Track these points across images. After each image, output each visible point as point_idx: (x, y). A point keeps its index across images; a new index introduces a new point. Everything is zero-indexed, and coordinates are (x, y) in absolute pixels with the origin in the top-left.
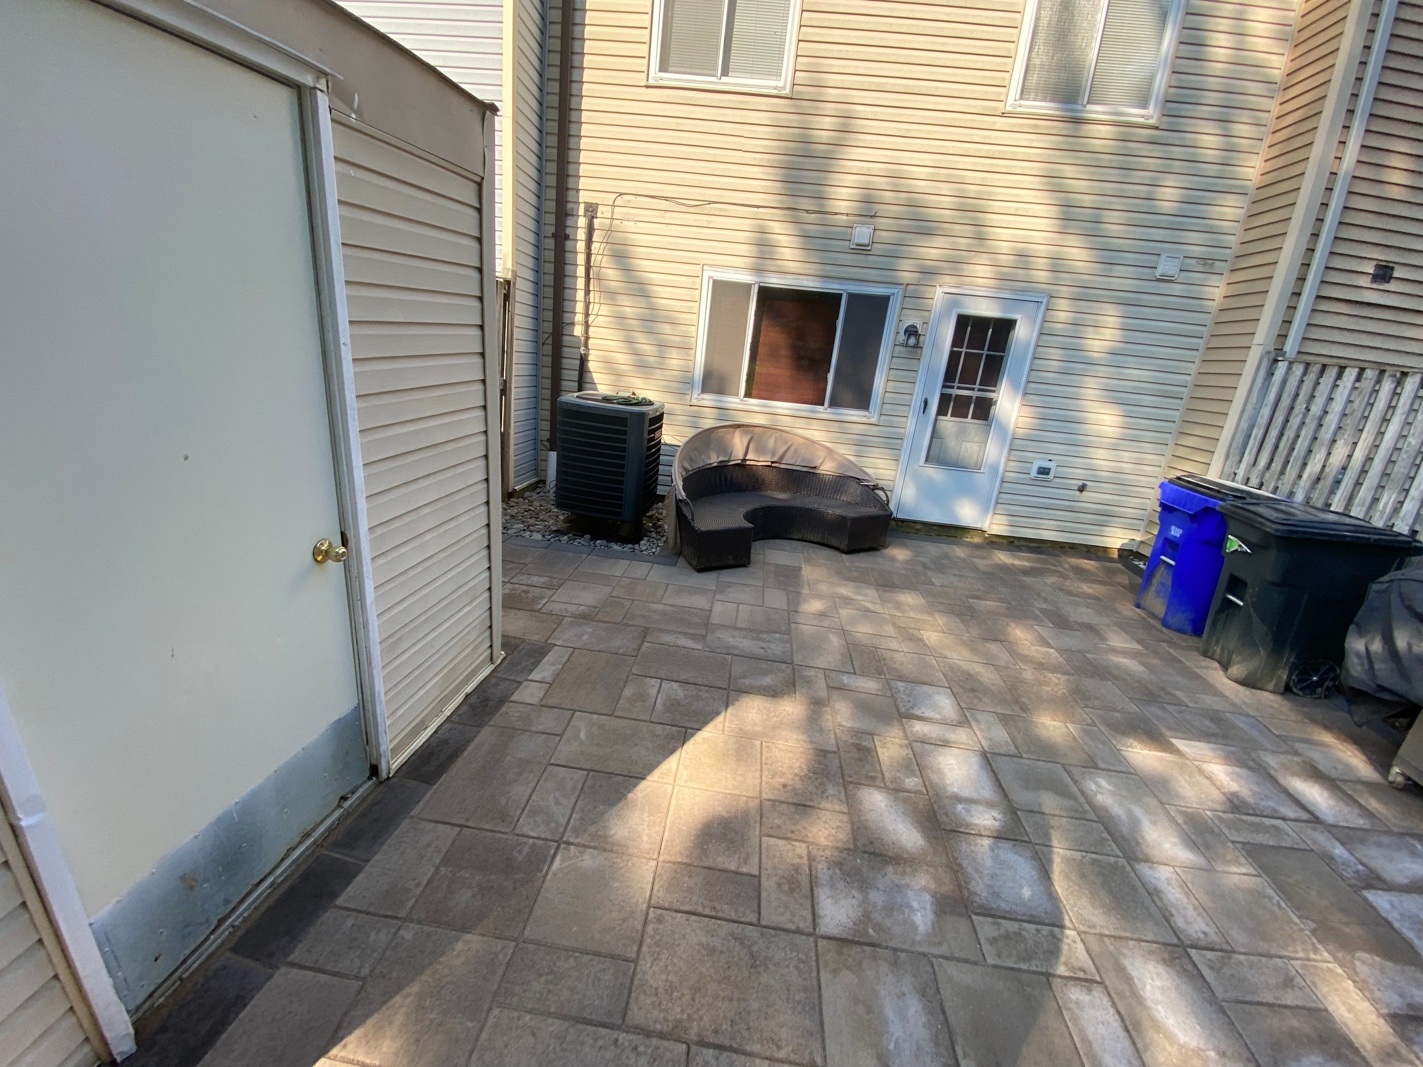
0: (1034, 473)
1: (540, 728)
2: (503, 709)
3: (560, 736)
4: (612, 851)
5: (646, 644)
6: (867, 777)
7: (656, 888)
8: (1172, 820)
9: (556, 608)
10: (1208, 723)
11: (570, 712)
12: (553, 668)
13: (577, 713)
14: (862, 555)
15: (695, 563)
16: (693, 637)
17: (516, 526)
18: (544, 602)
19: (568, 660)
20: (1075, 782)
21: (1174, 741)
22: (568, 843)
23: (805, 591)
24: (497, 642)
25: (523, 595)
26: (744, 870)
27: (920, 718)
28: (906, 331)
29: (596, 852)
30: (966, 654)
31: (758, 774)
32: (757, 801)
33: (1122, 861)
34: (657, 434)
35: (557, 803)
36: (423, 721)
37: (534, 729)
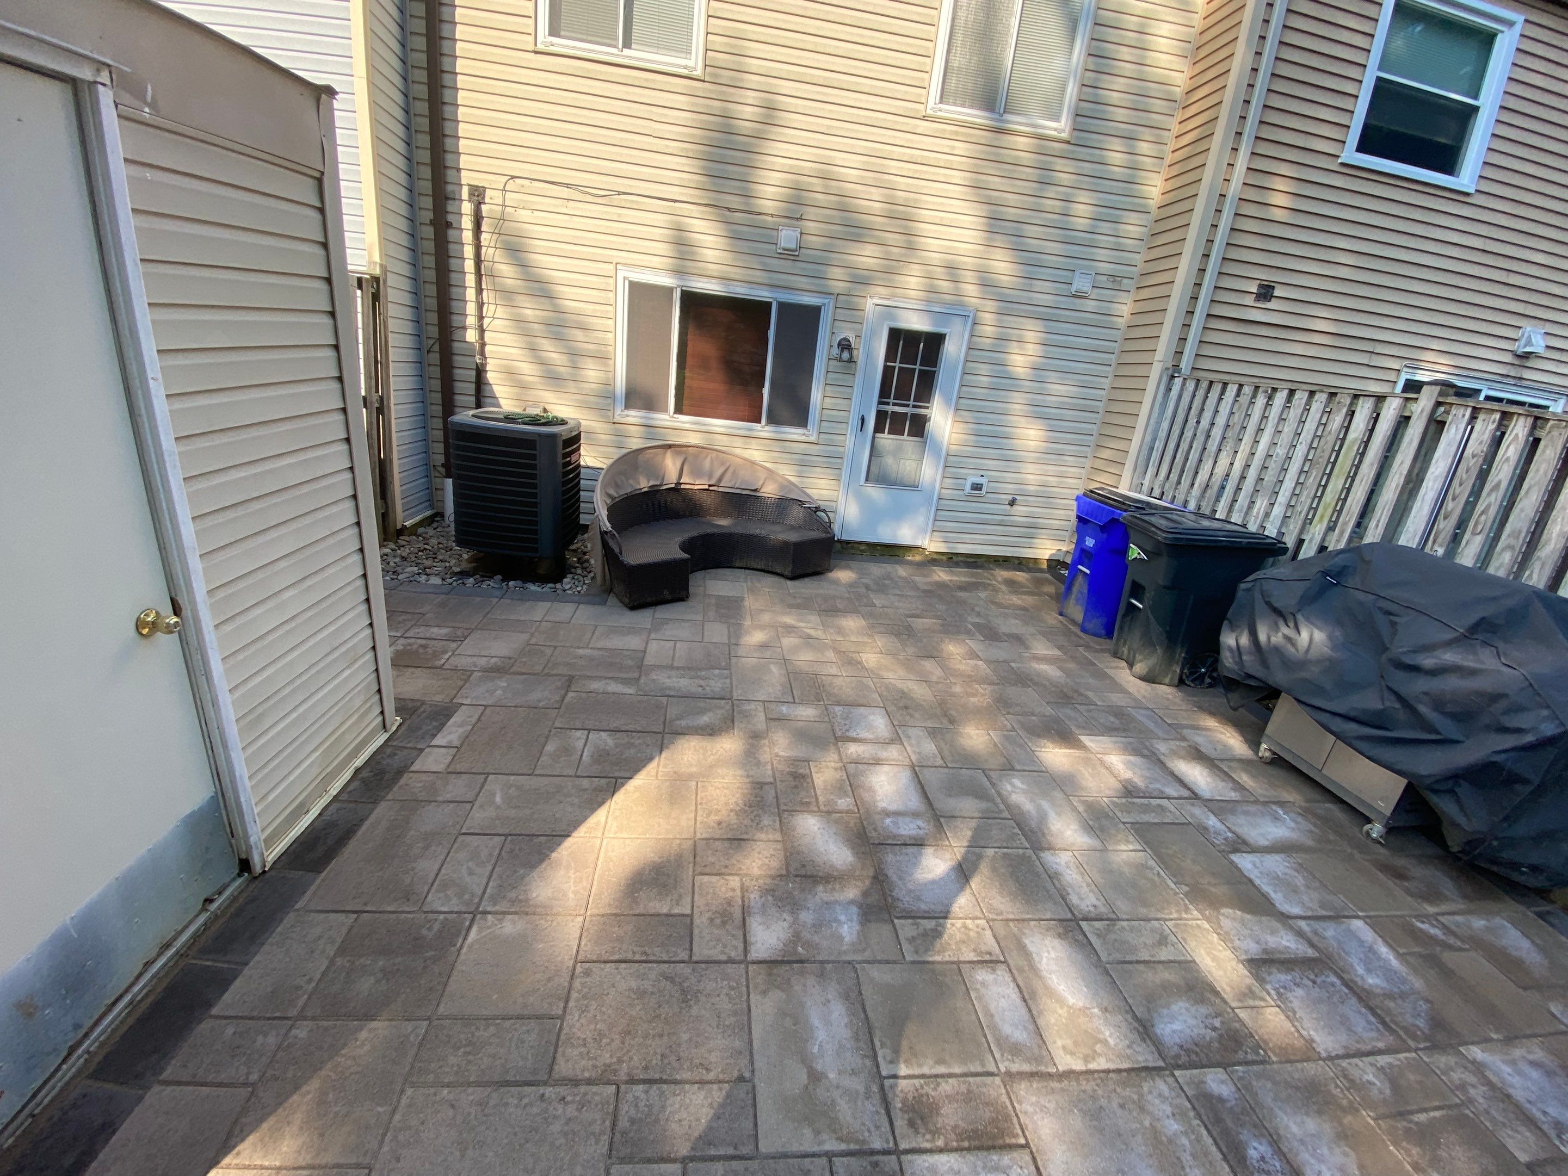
0: (968, 488)
1: (448, 797)
2: (403, 781)
3: (472, 803)
4: (534, 914)
5: (571, 694)
6: (802, 803)
7: (583, 943)
8: (1074, 809)
9: (463, 662)
10: (1112, 719)
11: (483, 777)
12: (461, 730)
13: (491, 777)
14: (806, 580)
15: (627, 601)
16: (625, 682)
17: (409, 569)
18: (446, 656)
19: (479, 719)
20: (993, 785)
21: (1082, 738)
22: (485, 913)
23: (748, 622)
24: (390, 707)
25: (421, 650)
26: (676, 911)
27: (854, 740)
28: (839, 344)
29: (516, 917)
30: (902, 673)
31: (693, 815)
32: (691, 843)
33: (1029, 852)
34: (574, 458)
35: (471, 873)
36: (302, 805)
37: (440, 799)
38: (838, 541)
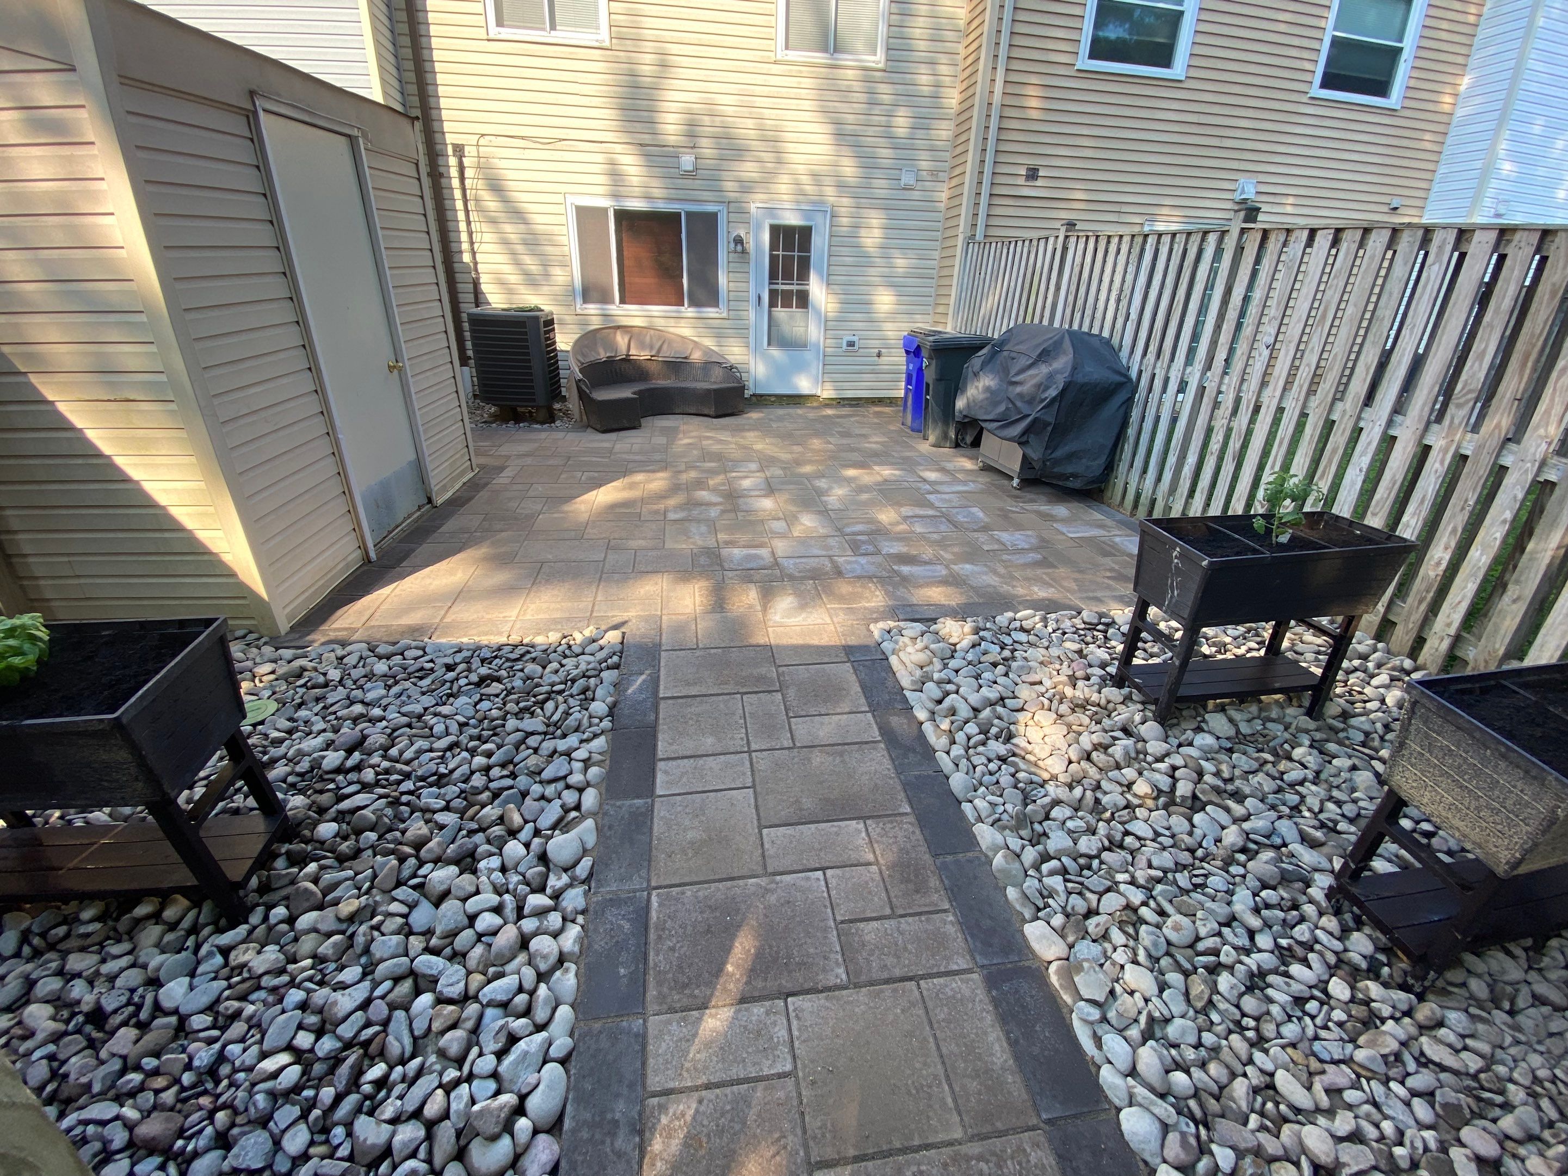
0: (844, 346)
28: (734, 241)
38: (754, 395)
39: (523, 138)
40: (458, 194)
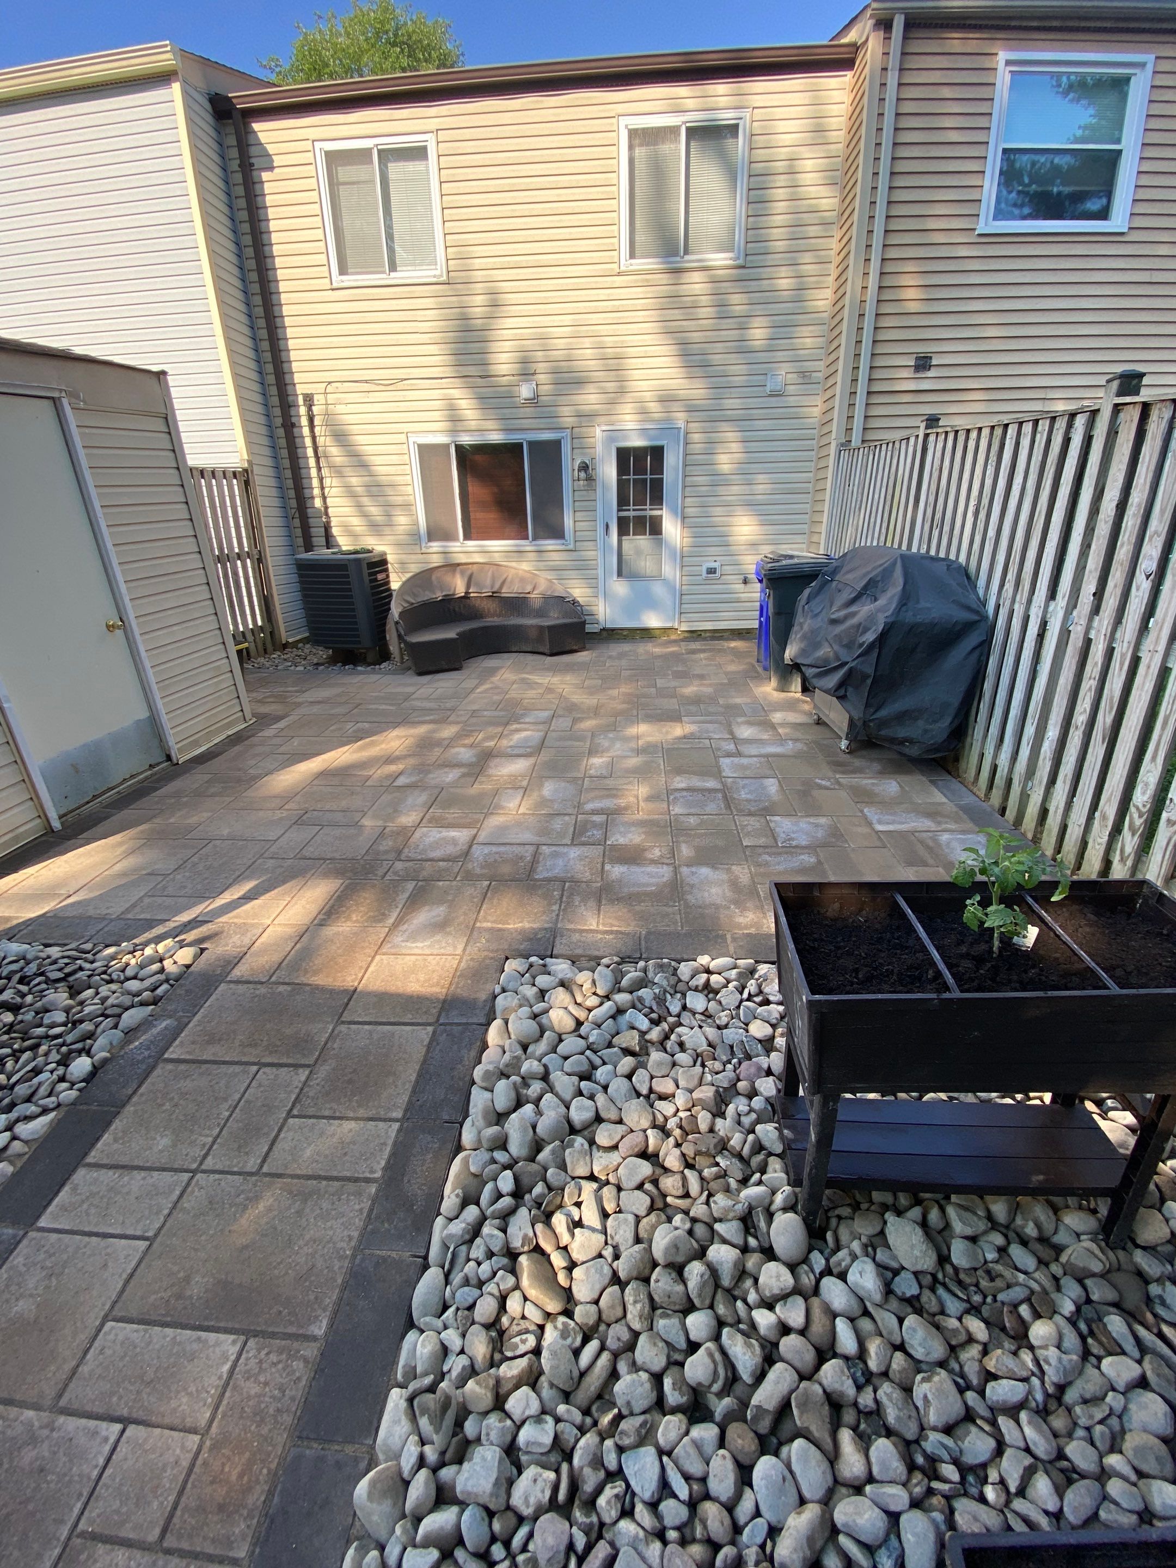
0: (704, 573)
28: (579, 467)
38: (604, 629)
39: (366, 382)
40: (308, 442)
